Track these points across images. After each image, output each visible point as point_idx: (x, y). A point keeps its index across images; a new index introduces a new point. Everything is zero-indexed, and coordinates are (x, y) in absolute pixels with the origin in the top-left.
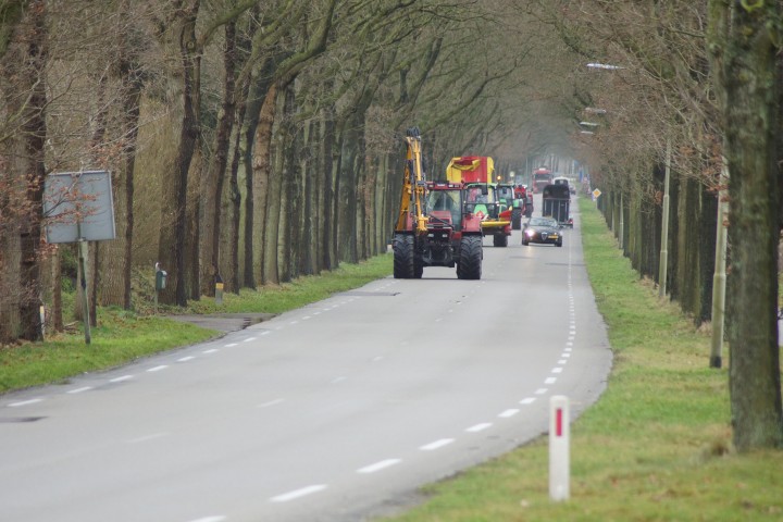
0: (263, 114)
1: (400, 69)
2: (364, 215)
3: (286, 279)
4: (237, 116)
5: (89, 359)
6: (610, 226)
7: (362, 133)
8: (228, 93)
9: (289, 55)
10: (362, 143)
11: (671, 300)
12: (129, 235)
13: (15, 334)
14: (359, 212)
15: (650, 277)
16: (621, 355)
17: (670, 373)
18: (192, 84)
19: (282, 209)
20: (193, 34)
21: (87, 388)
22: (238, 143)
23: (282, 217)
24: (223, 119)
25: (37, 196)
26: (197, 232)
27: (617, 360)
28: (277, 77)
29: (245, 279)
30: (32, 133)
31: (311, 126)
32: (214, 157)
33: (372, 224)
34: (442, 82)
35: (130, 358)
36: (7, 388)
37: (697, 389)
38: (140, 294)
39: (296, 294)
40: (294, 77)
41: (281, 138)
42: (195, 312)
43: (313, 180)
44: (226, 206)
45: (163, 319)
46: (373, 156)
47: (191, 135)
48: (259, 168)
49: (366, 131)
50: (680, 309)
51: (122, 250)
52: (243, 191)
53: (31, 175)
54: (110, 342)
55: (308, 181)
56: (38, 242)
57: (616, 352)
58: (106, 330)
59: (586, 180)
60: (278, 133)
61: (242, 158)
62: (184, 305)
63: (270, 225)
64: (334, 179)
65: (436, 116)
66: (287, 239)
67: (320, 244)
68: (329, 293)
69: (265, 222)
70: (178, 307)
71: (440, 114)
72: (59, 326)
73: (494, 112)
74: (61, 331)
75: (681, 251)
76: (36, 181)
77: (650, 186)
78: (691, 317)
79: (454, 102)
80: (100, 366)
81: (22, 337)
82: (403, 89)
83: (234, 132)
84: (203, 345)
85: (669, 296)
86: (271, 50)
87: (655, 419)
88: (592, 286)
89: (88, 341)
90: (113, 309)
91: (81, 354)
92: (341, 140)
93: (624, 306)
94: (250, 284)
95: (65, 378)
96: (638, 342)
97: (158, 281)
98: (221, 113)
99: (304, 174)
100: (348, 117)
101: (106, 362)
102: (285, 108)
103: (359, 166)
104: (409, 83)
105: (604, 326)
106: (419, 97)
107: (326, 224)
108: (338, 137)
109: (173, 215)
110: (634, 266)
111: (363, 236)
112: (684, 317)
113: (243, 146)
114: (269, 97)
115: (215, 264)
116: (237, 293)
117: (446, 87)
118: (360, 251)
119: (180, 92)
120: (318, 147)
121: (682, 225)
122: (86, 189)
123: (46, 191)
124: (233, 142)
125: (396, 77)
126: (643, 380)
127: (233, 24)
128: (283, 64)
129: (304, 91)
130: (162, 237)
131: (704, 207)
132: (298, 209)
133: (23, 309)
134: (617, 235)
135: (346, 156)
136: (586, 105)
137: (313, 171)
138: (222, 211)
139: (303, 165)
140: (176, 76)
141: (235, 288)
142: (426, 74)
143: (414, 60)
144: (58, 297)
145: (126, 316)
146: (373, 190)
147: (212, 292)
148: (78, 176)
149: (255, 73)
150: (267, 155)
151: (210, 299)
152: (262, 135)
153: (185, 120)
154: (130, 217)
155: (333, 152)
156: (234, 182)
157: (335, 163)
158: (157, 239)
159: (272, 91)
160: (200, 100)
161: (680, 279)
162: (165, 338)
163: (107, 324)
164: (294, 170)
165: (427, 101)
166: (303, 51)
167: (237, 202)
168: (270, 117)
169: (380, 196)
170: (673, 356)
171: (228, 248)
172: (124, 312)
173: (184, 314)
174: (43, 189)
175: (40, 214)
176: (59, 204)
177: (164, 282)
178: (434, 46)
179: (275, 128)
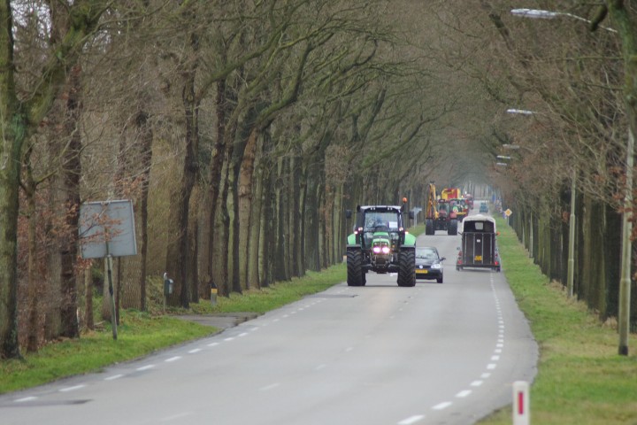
0: (247, 152)
1: (353, 115)
2: (324, 232)
3: (265, 284)
4: (226, 154)
5: (118, 351)
6: (521, 239)
7: (323, 166)
8: (219, 136)
9: (267, 105)
10: (323, 174)
11: (578, 299)
12: (144, 251)
13: (57, 332)
14: (320, 230)
15: (558, 280)
16: (545, 345)
17: (588, 359)
18: (192, 130)
19: (261, 228)
20: (192, 89)
21: (119, 376)
22: (227, 176)
23: (261, 235)
24: (216, 156)
25: (74, 221)
26: (196, 247)
27: (542, 349)
28: (258, 123)
29: (233, 285)
30: (71, 171)
31: (283, 162)
32: (208, 187)
33: (331, 239)
34: (384, 125)
35: (150, 351)
36: (55, 376)
37: (612, 373)
38: (152, 298)
39: (274, 297)
40: (270, 122)
41: (260, 171)
42: (195, 312)
43: (285, 204)
44: (218, 226)
45: (172, 318)
46: (331, 184)
47: (191, 170)
48: (243, 196)
49: (326, 165)
50: (586, 307)
51: (139, 263)
52: (231, 214)
53: (69, 204)
54: (132, 337)
55: (281, 206)
56: (75, 258)
57: (540, 342)
58: (127, 328)
59: (499, 202)
60: (258, 167)
61: (230, 188)
62: (187, 306)
63: (252, 242)
64: (301, 204)
65: (380, 151)
66: (265, 253)
67: (291, 256)
68: (301, 295)
69: (248, 239)
70: (182, 309)
71: (384, 151)
72: (90, 325)
73: (425, 148)
74: (92, 329)
75: (587, 260)
76: (74, 209)
77: (558, 208)
78: (596, 313)
79: (395, 141)
80: (128, 358)
81: (63, 335)
82: (355, 130)
83: (224, 167)
84: (206, 339)
85: (576, 296)
86: (253, 101)
87: (584, 399)
88: (511, 288)
89: (115, 337)
90: (132, 311)
91: (110, 348)
92: (306, 172)
93: (539, 305)
94: (237, 289)
95: (101, 368)
96: (556, 334)
97: (166, 288)
98: (214, 152)
99: (278, 200)
100: (312, 153)
101: (132, 354)
102: (263, 148)
103: (320, 193)
104: (360, 127)
105: (526, 321)
106: (368, 136)
107: (296, 239)
108: (304, 170)
109: (177, 235)
110: (544, 272)
111: (324, 249)
112: (591, 313)
113: (231, 178)
114: (251, 139)
115: (210, 273)
116: (227, 296)
117: (389, 128)
118: (322, 261)
119: (182, 136)
120: (288, 179)
121: (587, 239)
122: (113, 215)
123: (81, 217)
124: (223, 176)
125: (349, 121)
126: (567, 366)
127: (223, 81)
128: (262, 112)
129: (278, 133)
130: (169, 252)
131: (608, 225)
132: (274, 228)
133: (63, 313)
134: (527, 246)
135: (310, 185)
136: (504, 143)
137: (285, 197)
138: (215, 230)
139: (278, 193)
140: (179, 123)
141: (225, 292)
142: (373, 118)
143: (364, 108)
144: (90, 302)
145: (143, 316)
146: (332, 211)
147: (208, 296)
148: (107, 205)
149: (240, 120)
150: (250, 185)
151: (207, 302)
152: (245, 169)
153: (187, 158)
154: (145, 237)
155: (300, 182)
156: (224, 208)
157: (302, 191)
158: (164, 254)
159: (254, 134)
160: (198, 141)
161: (586, 282)
162: (176, 334)
163: (127, 323)
164: (270, 196)
165: (374, 140)
166: (278, 102)
167: (227, 223)
168: (252, 155)
169: (337, 217)
170: (587, 346)
171: (220, 260)
172: (141, 313)
173: (187, 314)
174: (79, 215)
175: (77, 236)
176: (91, 227)
177: (170, 289)
178: (380, 96)
179: (256, 163)
